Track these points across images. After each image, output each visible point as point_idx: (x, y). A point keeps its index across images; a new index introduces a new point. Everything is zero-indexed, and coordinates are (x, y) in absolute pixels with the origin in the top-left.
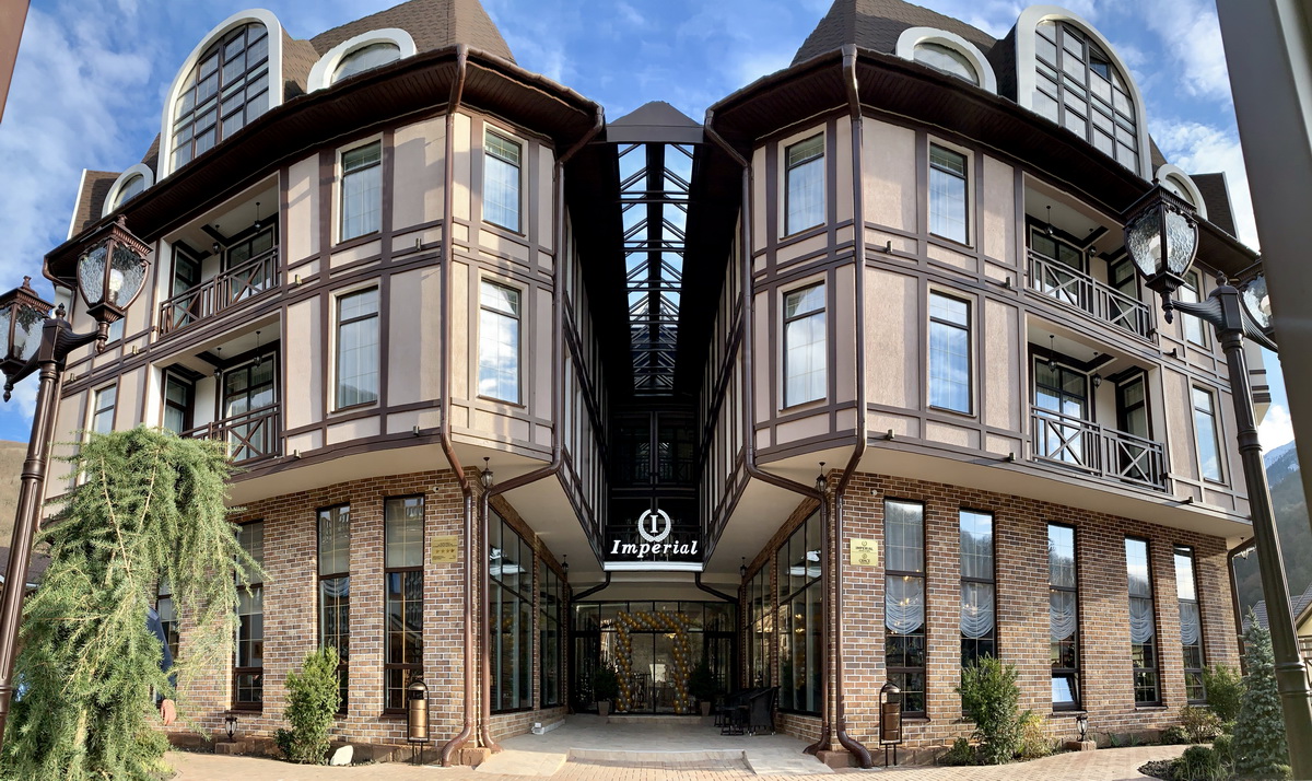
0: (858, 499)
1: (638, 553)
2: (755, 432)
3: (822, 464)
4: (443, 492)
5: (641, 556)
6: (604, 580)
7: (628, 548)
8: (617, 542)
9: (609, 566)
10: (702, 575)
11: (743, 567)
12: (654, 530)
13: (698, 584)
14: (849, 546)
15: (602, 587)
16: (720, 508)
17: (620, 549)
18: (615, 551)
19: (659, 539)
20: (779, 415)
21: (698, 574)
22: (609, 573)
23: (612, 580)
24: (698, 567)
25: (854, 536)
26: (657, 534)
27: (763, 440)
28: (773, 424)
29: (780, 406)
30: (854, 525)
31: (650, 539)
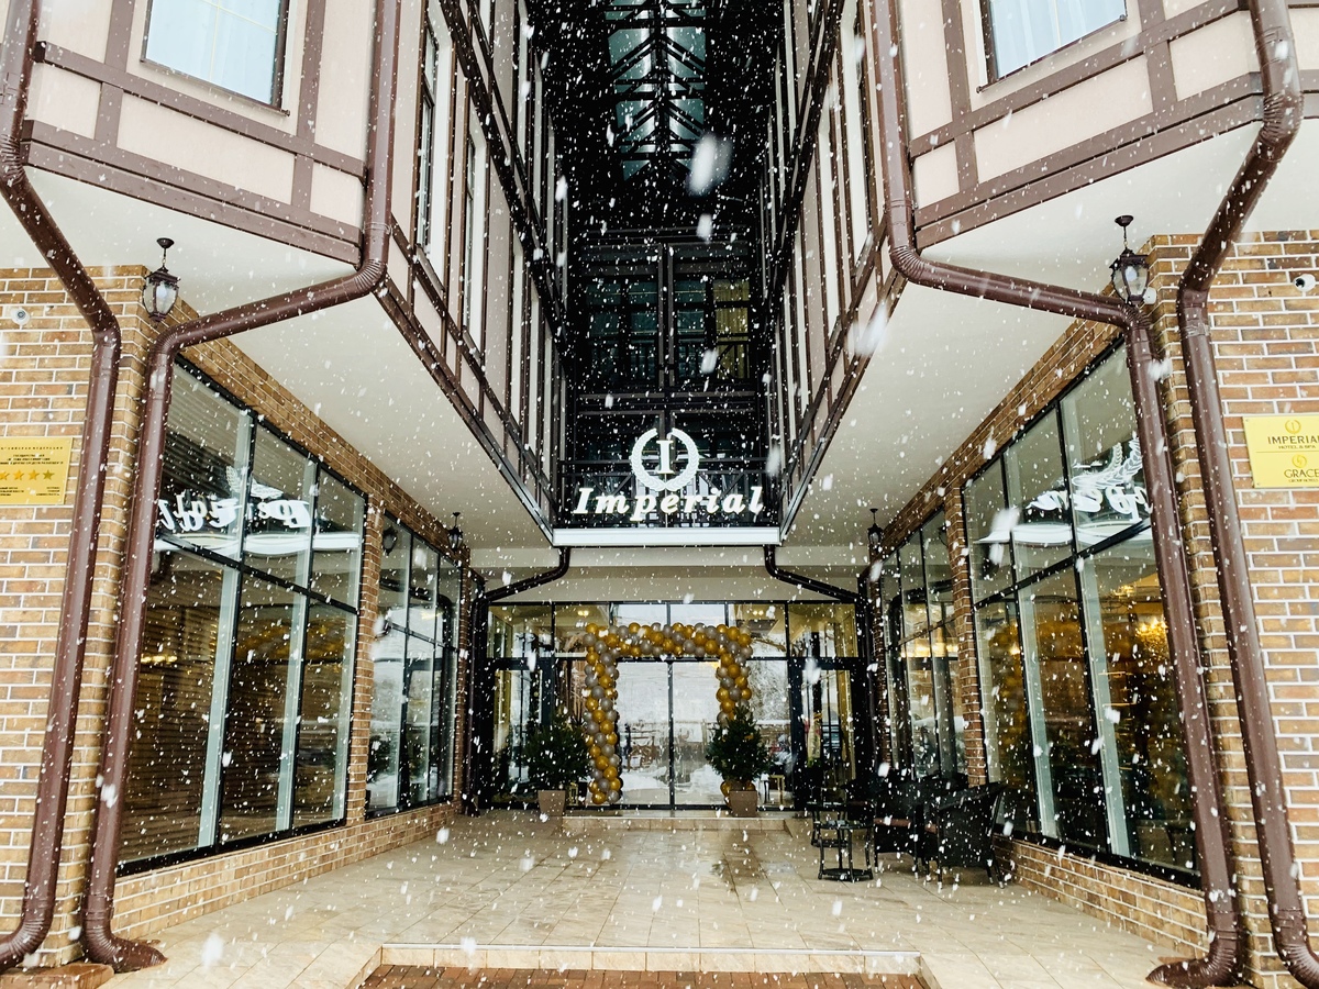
0: (1253, 306)
1: (631, 511)
2: (910, 162)
3: (1124, 221)
4: (43, 325)
5: (637, 517)
6: (555, 563)
7: (609, 503)
8: (586, 492)
9: (564, 537)
10: (778, 550)
11: (874, 529)
12: (665, 468)
13: (770, 566)
14: (1242, 438)
15: (549, 576)
16: (814, 406)
17: (592, 505)
18: (581, 509)
19: (673, 485)
20: (977, 102)
21: (769, 550)
22: (566, 551)
23: (573, 563)
24: (769, 535)
25: (1254, 409)
26: (669, 477)
27: (936, 179)
28: (963, 128)
29: (977, 73)
30: (1248, 378)
31: (658, 485)
